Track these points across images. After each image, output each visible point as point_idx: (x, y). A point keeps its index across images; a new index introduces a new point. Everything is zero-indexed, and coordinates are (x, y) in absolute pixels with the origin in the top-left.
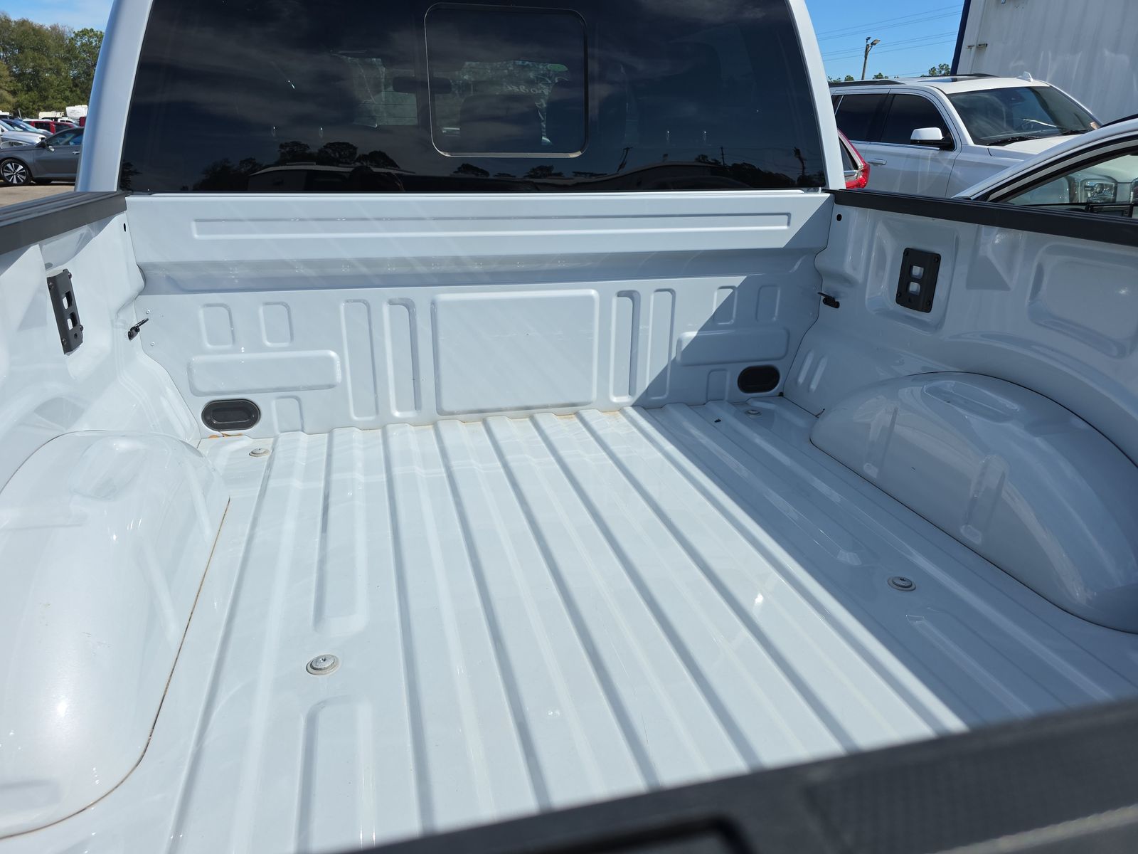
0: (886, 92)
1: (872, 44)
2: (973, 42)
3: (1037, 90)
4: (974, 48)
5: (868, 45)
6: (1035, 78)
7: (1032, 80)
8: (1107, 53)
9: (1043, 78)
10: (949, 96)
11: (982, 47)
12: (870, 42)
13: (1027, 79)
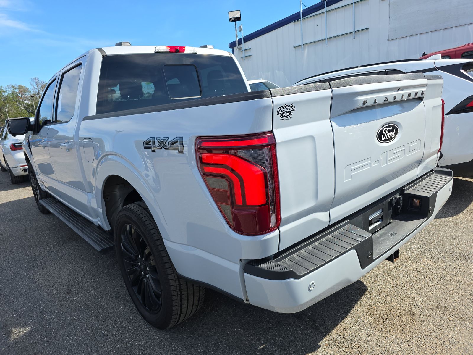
3: (264, 83)
13: (261, 80)
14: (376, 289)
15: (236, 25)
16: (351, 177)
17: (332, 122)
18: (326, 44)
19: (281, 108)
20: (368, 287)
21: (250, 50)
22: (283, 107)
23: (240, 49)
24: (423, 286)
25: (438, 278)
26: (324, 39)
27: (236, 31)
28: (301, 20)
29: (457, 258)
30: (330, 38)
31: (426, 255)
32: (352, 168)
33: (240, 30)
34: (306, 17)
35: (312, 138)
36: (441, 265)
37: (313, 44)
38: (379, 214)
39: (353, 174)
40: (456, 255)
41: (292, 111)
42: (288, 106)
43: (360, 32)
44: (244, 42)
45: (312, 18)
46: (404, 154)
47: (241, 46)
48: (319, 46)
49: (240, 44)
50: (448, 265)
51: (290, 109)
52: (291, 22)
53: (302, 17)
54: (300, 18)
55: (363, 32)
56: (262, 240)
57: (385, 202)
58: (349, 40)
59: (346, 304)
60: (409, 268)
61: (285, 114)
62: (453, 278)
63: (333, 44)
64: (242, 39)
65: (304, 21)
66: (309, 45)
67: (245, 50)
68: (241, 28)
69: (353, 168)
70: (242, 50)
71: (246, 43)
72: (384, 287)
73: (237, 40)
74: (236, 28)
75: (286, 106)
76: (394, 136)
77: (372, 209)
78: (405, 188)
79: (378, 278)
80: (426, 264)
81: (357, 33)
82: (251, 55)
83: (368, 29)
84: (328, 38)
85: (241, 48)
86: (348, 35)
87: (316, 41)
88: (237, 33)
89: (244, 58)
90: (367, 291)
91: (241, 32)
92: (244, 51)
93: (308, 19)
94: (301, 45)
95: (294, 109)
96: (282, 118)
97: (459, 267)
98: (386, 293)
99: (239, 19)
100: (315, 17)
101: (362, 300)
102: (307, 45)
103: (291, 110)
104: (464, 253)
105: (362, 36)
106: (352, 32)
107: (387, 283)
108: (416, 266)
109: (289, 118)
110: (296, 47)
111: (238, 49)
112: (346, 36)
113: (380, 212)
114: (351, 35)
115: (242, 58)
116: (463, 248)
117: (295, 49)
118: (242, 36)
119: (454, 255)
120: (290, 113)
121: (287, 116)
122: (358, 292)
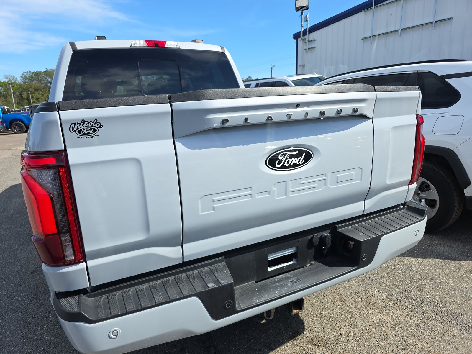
0: (273, 81)
1: (273, 67)
2: (301, 64)
3: (319, 78)
4: (301, 66)
5: (271, 68)
6: (317, 74)
7: (316, 74)
8: (340, 65)
9: (320, 74)
10: (292, 81)
11: (304, 66)
12: (272, 66)
13: (315, 74)
14: (313, 334)
15: (302, 14)
16: (214, 209)
17: (176, 143)
18: (399, 36)
19: (75, 124)
20: (306, 330)
21: (314, 41)
22: (78, 123)
23: (304, 40)
24: (371, 344)
25: (398, 339)
26: (398, 30)
27: (302, 21)
28: (373, 8)
29: (440, 317)
30: (405, 28)
31: (404, 305)
32: (214, 198)
33: (306, 20)
34: (380, 5)
35: (137, 161)
36: (414, 322)
37: (385, 35)
38: (291, 253)
39: (216, 206)
40: (442, 313)
41: (97, 128)
42: (89, 122)
43: (441, 23)
44: (309, 33)
45: (387, 6)
46: (325, 185)
47: (306, 37)
48: (392, 38)
49: (305, 35)
50: (422, 323)
51: (93, 126)
52: (362, 11)
53: (375, 5)
54: (372, 6)
55: (445, 22)
56: (58, 273)
57: (300, 239)
58: (426, 32)
59: (268, 344)
60: (370, 318)
61: (85, 131)
62: (418, 342)
63: (409, 36)
64: (307, 30)
65: (376, 9)
66: (380, 36)
67: (309, 41)
68: (307, 17)
69: (216, 198)
70: (306, 42)
71: (311, 34)
72: (324, 336)
73: (302, 30)
74: (302, 17)
75: (84, 122)
76: (301, 163)
77: (273, 246)
78: (338, 226)
79: (325, 321)
80: (396, 316)
81: (438, 23)
82: (315, 47)
83: (451, 18)
84: (402, 29)
85: (306, 39)
86: (427, 26)
87: (388, 33)
88: (302, 23)
89: (307, 50)
90: (302, 334)
91: (307, 22)
92: (307, 42)
93: (382, 7)
94: (370, 37)
95: (100, 126)
96: (79, 136)
97: (435, 330)
98: (321, 342)
99: (306, 8)
100: (390, 5)
101: (288, 344)
102: (377, 37)
103: (95, 127)
104: (454, 312)
105: (444, 28)
106: (432, 23)
107: (331, 330)
108: (380, 316)
109: (94, 136)
110: (364, 39)
111: (302, 40)
112: (424, 26)
113: (293, 250)
114: (430, 25)
115: (306, 50)
116: (457, 306)
117: (364, 41)
118: (307, 26)
119: (439, 311)
120: (95, 131)
121: (89, 133)
122: (291, 334)
